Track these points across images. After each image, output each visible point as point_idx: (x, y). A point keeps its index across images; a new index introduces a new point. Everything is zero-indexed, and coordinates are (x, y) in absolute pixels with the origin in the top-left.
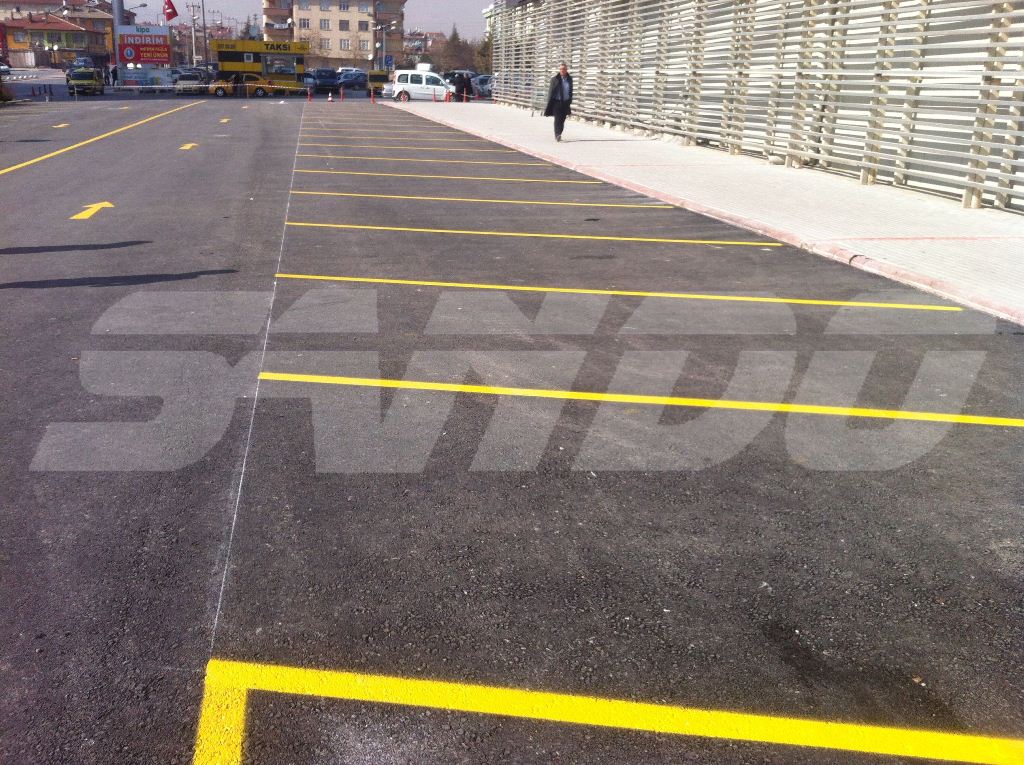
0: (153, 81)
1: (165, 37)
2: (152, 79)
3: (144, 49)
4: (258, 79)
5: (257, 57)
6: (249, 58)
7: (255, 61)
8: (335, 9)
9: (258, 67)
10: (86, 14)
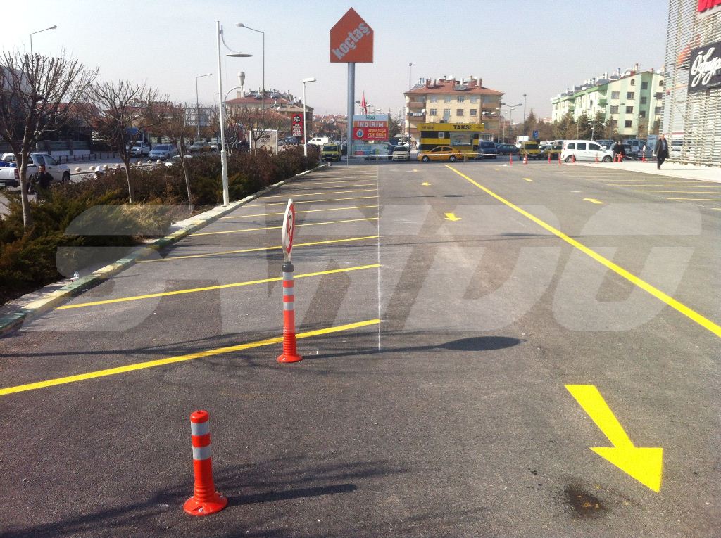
0: (375, 152)
1: (385, 122)
2: (374, 151)
3: (370, 130)
4: (451, 150)
5: (447, 135)
6: (441, 135)
7: (446, 137)
8: (454, 102)
9: (448, 141)
10: (289, 109)
